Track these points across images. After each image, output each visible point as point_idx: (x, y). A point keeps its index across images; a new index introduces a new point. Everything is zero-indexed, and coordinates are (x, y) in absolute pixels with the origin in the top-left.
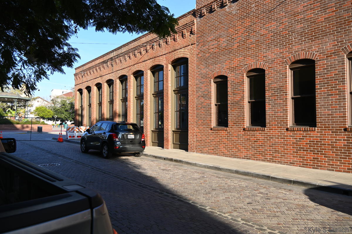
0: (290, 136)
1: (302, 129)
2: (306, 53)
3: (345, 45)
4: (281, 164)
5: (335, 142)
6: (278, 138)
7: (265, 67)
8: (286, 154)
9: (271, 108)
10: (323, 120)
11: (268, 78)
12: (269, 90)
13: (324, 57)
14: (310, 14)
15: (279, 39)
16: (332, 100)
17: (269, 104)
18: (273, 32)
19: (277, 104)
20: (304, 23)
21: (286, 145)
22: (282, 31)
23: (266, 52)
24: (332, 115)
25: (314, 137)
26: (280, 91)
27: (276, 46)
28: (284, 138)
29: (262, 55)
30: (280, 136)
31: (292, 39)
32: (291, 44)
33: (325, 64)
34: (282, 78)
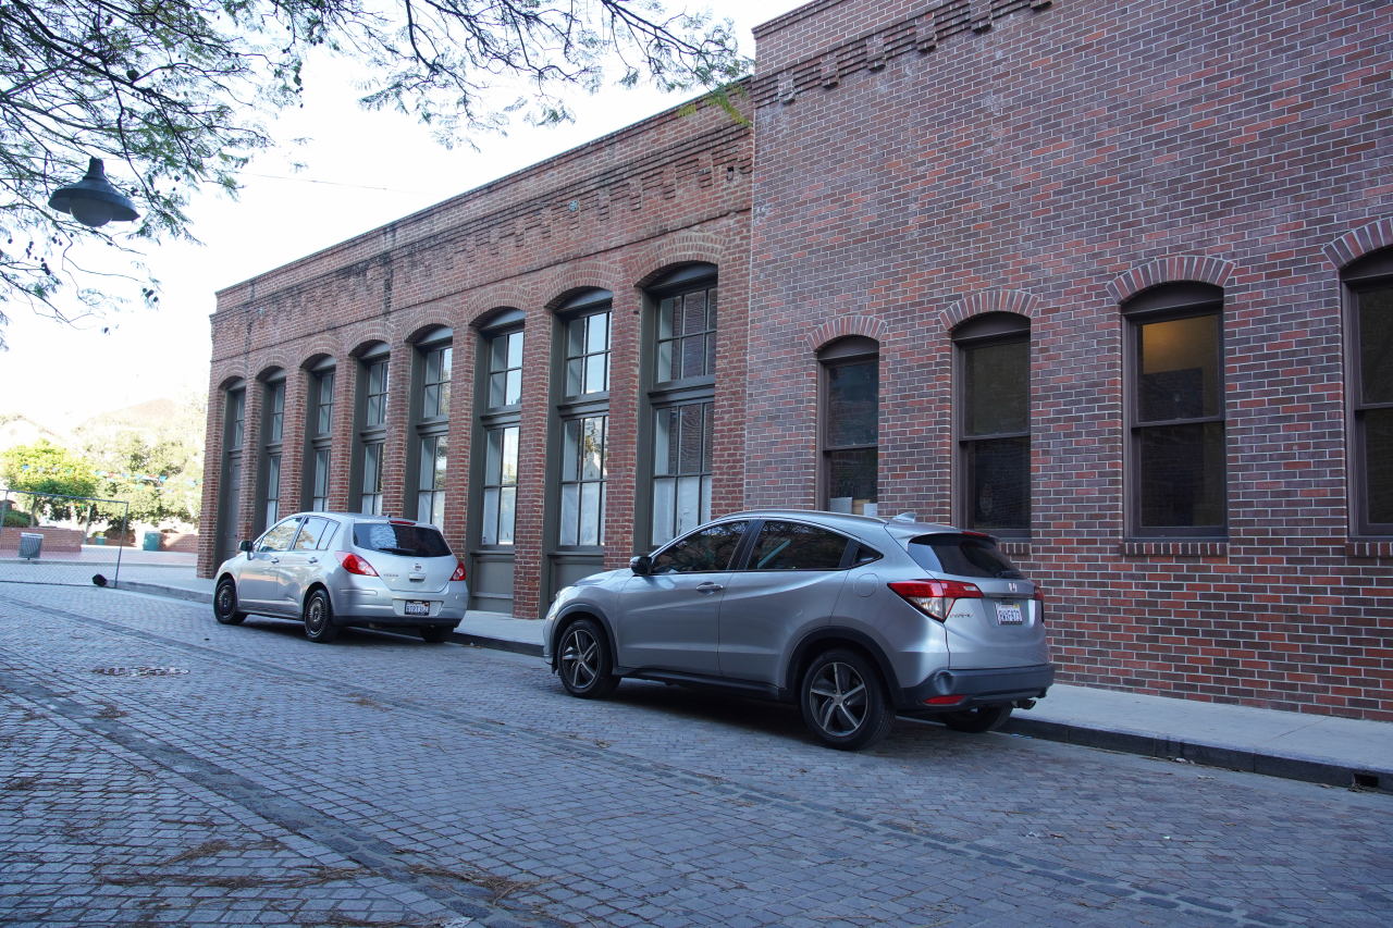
0: (1126, 576)
1: (1176, 547)
2: (1191, 261)
3: (1338, 235)
4: (1089, 685)
5: (1300, 600)
6: (1080, 584)
7: (1030, 309)
8: (1109, 645)
9: (1053, 469)
10: (1256, 513)
11: (1042, 351)
12: (1048, 397)
13: (1260, 277)
14: (1206, 115)
15: (1085, 203)
16: (1288, 438)
17: (1046, 453)
18: (1065, 176)
19: (1076, 451)
20: (1181, 147)
21: (1110, 611)
22: (1097, 176)
23: (1035, 253)
24: (1287, 494)
25: (1219, 579)
26: (1088, 401)
27: (1073, 228)
28: (1104, 585)
29: (1022, 262)
30: (1088, 576)
31: (1134, 207)
32: (1130, 225)
33: (1263, 303)
34: (1097, 351)
